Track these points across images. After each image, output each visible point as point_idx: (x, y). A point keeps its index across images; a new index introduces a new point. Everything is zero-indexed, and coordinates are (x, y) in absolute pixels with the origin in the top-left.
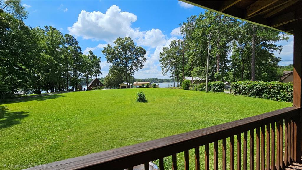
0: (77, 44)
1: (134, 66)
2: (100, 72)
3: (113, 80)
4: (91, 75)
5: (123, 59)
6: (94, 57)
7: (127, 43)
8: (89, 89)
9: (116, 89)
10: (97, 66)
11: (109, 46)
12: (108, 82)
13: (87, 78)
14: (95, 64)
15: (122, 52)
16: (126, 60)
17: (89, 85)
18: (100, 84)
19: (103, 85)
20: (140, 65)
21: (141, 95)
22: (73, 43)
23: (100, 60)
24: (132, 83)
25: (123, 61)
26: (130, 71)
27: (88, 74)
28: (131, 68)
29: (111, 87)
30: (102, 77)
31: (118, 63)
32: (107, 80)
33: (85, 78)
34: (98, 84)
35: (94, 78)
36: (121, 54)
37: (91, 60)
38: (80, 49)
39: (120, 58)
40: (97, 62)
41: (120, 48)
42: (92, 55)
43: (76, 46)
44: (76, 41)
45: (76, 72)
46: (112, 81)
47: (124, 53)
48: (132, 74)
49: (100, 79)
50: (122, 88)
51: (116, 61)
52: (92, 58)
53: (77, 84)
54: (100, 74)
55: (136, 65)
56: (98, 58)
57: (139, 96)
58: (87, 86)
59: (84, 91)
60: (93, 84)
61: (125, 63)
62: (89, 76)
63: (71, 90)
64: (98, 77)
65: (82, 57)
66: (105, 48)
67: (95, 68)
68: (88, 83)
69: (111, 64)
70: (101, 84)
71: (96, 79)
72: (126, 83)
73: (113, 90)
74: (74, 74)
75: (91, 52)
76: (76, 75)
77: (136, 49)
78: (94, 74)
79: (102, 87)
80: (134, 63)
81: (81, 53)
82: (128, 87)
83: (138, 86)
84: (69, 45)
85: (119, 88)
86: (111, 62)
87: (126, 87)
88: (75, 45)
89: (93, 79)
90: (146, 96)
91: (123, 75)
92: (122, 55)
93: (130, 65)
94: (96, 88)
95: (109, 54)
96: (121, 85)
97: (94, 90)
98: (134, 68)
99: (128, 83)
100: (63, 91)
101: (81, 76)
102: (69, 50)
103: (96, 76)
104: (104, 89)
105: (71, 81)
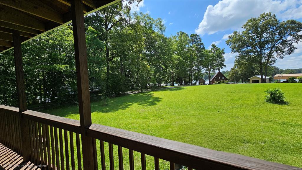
0: (200, 41)
1: (276, 51)
2: (223, 65)
3: (240, 73)
4: (214, 69)
5: (256, 45)
6: (217, 50)
7: (264, 21)
8: (211, 83)
9: (244, 84)
10: (220, 59)
11: (236, 33)
12: (233, 76)
13: (209, 72)
14: (218, 57)
15: (254, 36)
16: (261, 46)
17: (211, 79)
18: (223, 77)
19: (226, 79)
20: (287, 49)
21: (274, 94)
22: (197, 40)
23: (224, 52)
24: (271, 76)
25: (255, 48)
26: (268, 60)
27: (211, 68)
28: (270, 55)
29: (237, 82)
30: (227, 70)
31: (248, 52)
32: (232, 73)
33: (207, 72)
34: (221, 78)
35: (217, 72)
36: (252, 39)
37: (214, 53)
38: (203, 45)
39: (251, 44)
40: (220, 55)
41: (250, 31)
42: (215, 48)
43: (200, 43)
44: (200, 38)
45: (198, 67)
46: (238, 74)
47: (258, 37)
48: (271, 63)
49: (224, 72)
50: (252, 83)
51: (245, 49)
52: (215, 51)
53: (199, 79)
54: (224, 67)
55: (279, 49)
56: (221, 50)
57: (271, 95)
58: (210, 80)
59: (206, 84)
60: (216, 78)
61: (259, 50)
62: (212, 70)
63: (195, 84)
64: (221, 71)
65: (205, 52)
66: (230, 37)
67: (218, 61)
68: (210, 77)
69: (237, 54)
70: (225, 77)
71: (219, 72)
72: (260, 76)
73: (240, 85)
74: (197, 69)
75: (214, 46)
76: (199, 70)
77: (282, 26)
78: (217, 68)
79: (226, 81)
80: (277, 47)
81: (203, 48)
82: (264, 81)
83: (282, 81)
84: (194, 43)
85: (249, 83)
86: (237, 51)
87: (260, 81)
88: (198, 42)
89: (215, 74)
90: (285, 96)
91: (256, 65)
92: (254, 40)
93: (267, 51)
94: (219, 82)
95: (234, 42)
96: (251, 79)
97: (217, 84)
98: (275, 54)
99: (264, 77)
100: (189, 85)
101: (204, 70)
102: (194, 47)
103: (219, 69)
104: (228, 83)
105: (195, 75)
